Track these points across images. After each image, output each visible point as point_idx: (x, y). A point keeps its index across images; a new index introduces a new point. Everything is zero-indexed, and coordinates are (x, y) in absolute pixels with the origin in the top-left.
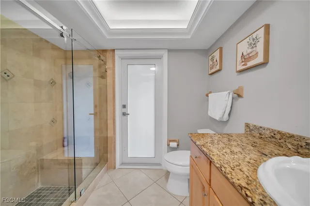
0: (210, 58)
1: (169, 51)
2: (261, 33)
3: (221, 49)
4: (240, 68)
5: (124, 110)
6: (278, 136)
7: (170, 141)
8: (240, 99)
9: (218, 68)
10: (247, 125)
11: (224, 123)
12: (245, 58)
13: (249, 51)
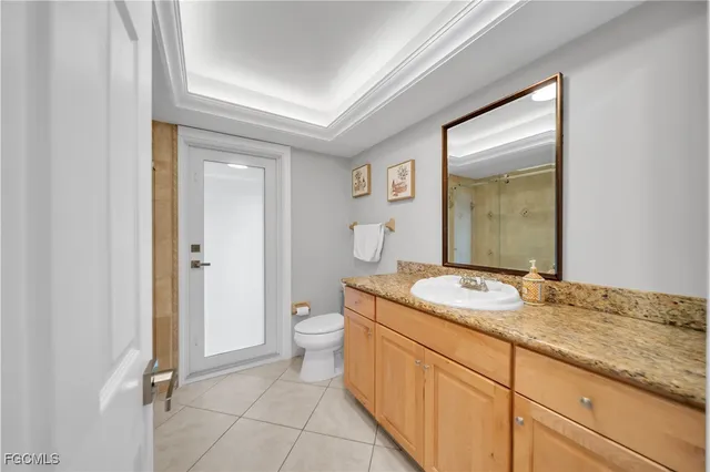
0: (355, 173)
1: (294, 150)
2: (408, 166)
3: (369, 166)
4: (392, 197)
5: (195, 256)
6: (422, 269)
7: (297, 306)
8: (392, 234)
9: (366, 190)
10: (399, 263)
11: (374, 264)
12: (397, 189)
13: (400, 181)
